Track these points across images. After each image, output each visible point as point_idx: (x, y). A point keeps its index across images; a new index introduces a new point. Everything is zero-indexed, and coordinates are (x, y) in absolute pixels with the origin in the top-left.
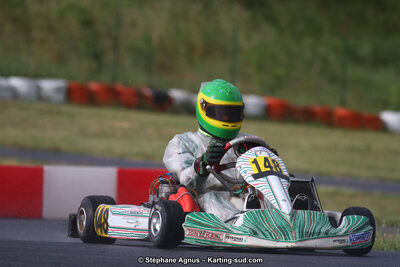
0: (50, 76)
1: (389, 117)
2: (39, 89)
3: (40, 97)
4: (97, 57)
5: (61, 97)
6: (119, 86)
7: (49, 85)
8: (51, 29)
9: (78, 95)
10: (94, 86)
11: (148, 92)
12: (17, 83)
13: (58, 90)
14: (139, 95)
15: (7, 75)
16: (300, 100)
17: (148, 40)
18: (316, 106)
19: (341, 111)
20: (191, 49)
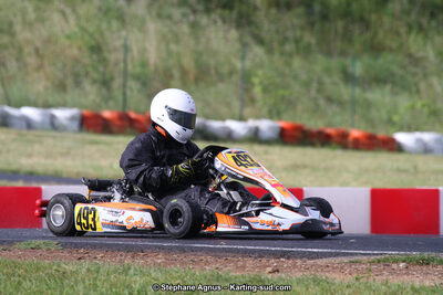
0: (64, 105)
1: (402, 138)
2: (53, 117)
3: (53, 124)
4: (106, 83)
5: (75, 125)
6: (133, 115)
7: (62, 114)
9: (92, 123)
10: (107, 114)
13: (72, 119)
15: (18, 106)
16: (314, 124)
17: (144, 64)
18: (330, 131)
19: (355, 133)
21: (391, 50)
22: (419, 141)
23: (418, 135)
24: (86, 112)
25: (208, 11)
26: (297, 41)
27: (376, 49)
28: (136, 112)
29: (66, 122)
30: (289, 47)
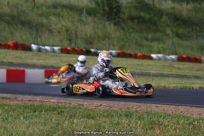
0: (57, 46)
1: (153, 56)
2: (53, 49)
3: (54, 51)
4: (70, 40)
5: (60, 52)
6: (76, 49)
7: (56, 48)
8: (59, 32)
9: (64, 51)
10: (69, 48)
11: (84, 50)
12: (47, 48)
13: (59, 49)
14: (82, 50)
15: (44, 46)
16: (128, 52)
17: (86, 35)
18: (132, 53)
19: (140, 54)
20: (99, 37)
21: (161, 32)
22: (157, 56)
23: (158, 55)
24: (63, 48)
25: (108, 20)
26: (133, 29)
27: (156, 31)
28: (78, 48)
29: (57, 50)
30: (131, 30)
